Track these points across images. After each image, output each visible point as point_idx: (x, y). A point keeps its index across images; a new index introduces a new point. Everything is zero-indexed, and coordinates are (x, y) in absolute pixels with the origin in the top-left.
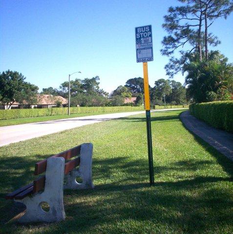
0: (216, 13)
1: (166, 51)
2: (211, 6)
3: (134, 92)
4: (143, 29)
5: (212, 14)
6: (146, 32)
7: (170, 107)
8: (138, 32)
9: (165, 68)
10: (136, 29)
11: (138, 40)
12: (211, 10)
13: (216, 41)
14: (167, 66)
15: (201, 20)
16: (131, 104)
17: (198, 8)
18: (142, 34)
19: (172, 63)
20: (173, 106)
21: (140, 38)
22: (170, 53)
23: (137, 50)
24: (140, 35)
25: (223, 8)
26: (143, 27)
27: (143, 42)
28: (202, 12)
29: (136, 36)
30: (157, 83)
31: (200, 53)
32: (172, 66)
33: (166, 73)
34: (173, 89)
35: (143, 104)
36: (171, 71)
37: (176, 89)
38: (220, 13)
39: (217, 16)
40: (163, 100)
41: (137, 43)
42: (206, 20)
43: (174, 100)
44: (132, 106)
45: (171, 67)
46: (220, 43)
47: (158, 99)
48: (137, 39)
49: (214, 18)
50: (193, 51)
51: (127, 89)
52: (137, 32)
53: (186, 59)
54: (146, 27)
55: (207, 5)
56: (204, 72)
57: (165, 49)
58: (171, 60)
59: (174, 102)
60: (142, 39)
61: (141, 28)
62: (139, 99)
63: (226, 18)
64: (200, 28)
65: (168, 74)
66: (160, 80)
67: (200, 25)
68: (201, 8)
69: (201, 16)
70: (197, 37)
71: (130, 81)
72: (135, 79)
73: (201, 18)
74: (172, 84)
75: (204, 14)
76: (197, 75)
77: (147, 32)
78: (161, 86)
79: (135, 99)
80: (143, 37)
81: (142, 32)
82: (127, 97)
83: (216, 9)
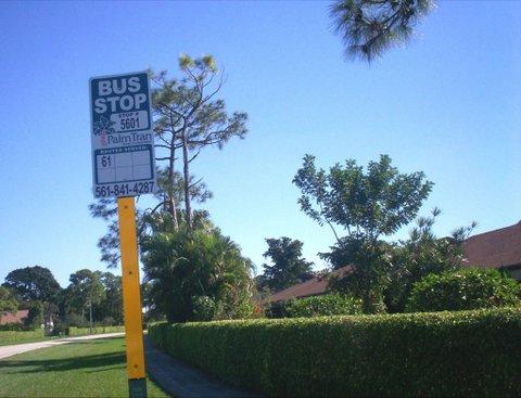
0: (201, 138)
1: (102, 207)
2: (192, 124)
3: (24, 299)
4: (120, 86)
5: (195, 139)
6: (127, 93)
7: (101, 329)
8: (101, 93)
9: (100, 245)
10: (94, 83)
11: (100, 122)
12: (192, 132)
13: (202, 191)
14: (103, 242)
15: (173, 149)
16: (16, 327)
17: (167, 125)
18: (113, 100)
19: (114, 235)
20: (107, 329)
21: (109, 113)
22: (110, 212)
23: (97, 153)
24: (109, 104)
25: (215, 128)
26: (119, 79)
27: (118, 127)
28: (174, 133)
29: (94, 106)
30: (75, 278)
31: (173, 213)
32: (114, 241)
33: (100, 255)
34: (108, 292)
35: (43, 325)
36: (113, 251)
37: (113, 290)
38: (209, 139)
39: (204, 143)
40: (87, 316)
41: (96, 131)
42: (185, 149)
43: (109, 315)
44: (17, 330)
45: (113, 243)
46: (211, 196)
47: (76, 312)
48: (95, 117)
49: (197, 147)
50: (158, 210)
51: (8, 292)
52: (95, 94)
53: (144, 226)
54: (128, 77)
55: (186, 119)
56: (186, 254)
57: (101, 204)
58: (112, 228)
59: (109, 319)
60: (114, 117)
61: (111, 79)
62: (33, 313)
63: (220, 147)
64: (172, 165)
65: (105, 258)
66: (81, 272)
67: (172, 159)
68: (173, 125)
69: (173, 141)
70: (165, 183)
71: (16, 275)
72: (28, 269)
73: (172, 145)
74: (106, 281)
75: (178, 138)
76: (171, 261)
77: (132, 95)
78: (83, 285)
79: (25, 313)
80: (119, 110)
81: (113, 95)
82: (8, 309)
83: (202, 129)
